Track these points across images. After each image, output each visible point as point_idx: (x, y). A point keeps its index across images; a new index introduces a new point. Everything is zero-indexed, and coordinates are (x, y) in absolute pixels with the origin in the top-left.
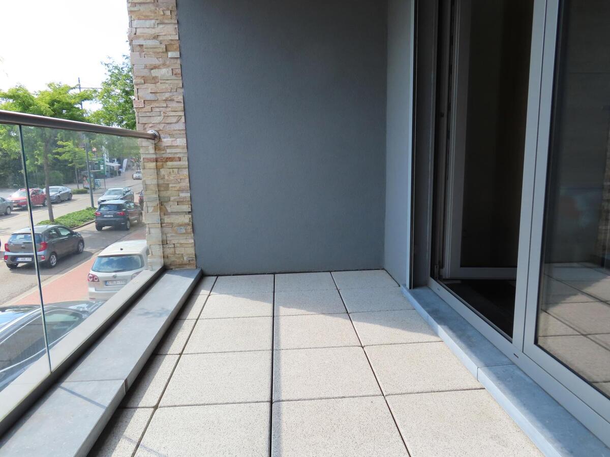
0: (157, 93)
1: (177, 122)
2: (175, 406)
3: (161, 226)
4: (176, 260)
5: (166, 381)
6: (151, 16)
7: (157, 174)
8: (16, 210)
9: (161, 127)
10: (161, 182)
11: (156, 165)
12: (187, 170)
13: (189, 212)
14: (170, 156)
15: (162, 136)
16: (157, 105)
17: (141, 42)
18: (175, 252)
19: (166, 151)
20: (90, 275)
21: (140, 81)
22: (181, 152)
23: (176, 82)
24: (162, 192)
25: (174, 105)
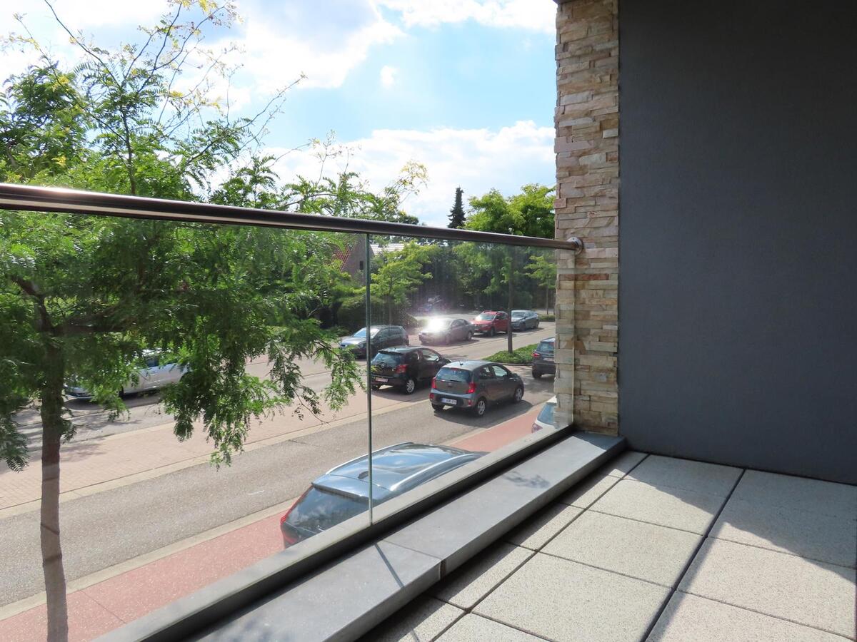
0: (584, 187)
1: (608, 225)
2: (491, 619)
3: (575, 369)
4: (591, 419)
5: (499, 580)
6: (585, 86)
7: (575, 296)
8: (476, 336)
9: (586, 232)
10: (580, 308)
11: (575, 285)
12: (616, 292)
13: (615, 353)
14: (597, 272)
15: (586, 245)
16: (583, 204)
17: (570, 122)
18: (590, 407)
19: (590, 265)
20: (535, 426)
21: (563, 173)
22: (610, 267)
23: (610, 170)
24: (579, 322)
25: (606, 201)
